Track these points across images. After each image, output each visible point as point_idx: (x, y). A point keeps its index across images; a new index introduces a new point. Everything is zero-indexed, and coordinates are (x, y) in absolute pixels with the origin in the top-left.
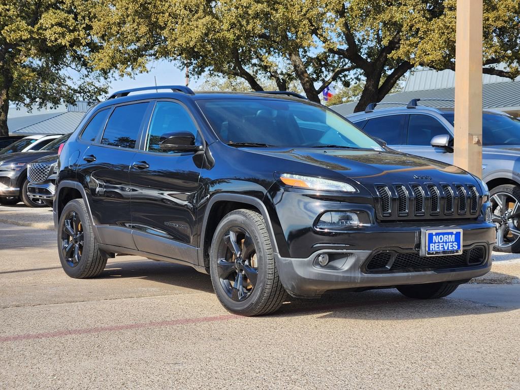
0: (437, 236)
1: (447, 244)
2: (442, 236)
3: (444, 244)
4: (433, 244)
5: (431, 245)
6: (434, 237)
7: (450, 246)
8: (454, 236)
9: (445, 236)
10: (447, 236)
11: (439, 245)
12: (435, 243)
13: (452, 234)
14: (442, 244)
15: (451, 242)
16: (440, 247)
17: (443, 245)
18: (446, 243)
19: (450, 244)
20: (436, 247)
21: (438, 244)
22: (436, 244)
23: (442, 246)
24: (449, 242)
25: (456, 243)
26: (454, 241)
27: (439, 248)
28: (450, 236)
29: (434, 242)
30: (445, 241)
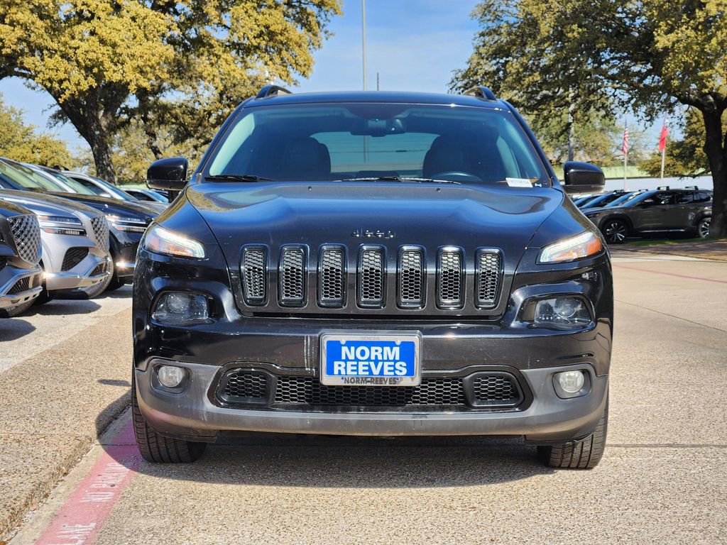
0: (353, 348)
1: (380, 364)
2: (366, 349)
3: (372, 364)
4: (343, 364)
5: (336, 363)
6: (344, 349)
7: (386, 368)
8: (396, 350)
9: (373, 349)
10: (380, 349)
11: (357, 366)
12: (347, 360)
13: (392, 345)
14: (367, 363)
15: (388, 360)
16: (361, 368)
17: (369, 366)
18: (376, 362)
19: (386, 364)
20: (349, 368)
21: (355, 363)
22: (349, 364)
23: (367, 368)
24: (383, 361)
25: (404, 364)
26: (397, 358)
27: (357, 370)
28: (387, 349)
29: (343, 357)
30: (373, 358)
